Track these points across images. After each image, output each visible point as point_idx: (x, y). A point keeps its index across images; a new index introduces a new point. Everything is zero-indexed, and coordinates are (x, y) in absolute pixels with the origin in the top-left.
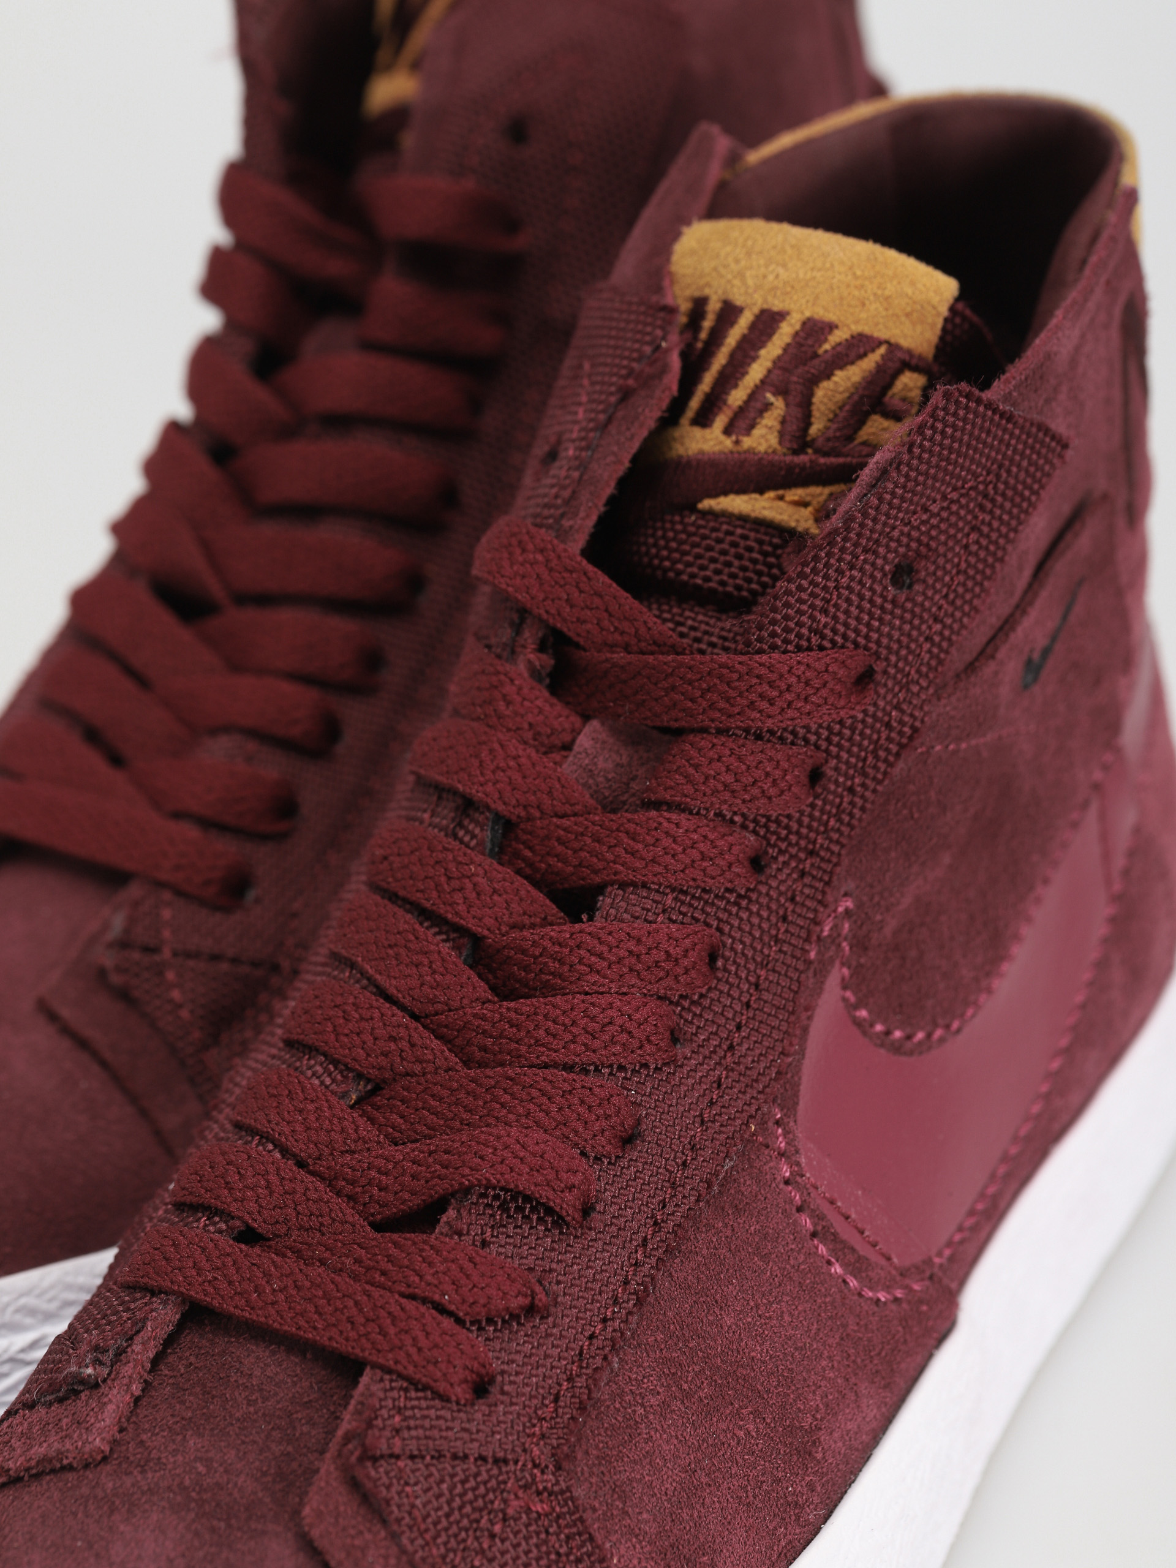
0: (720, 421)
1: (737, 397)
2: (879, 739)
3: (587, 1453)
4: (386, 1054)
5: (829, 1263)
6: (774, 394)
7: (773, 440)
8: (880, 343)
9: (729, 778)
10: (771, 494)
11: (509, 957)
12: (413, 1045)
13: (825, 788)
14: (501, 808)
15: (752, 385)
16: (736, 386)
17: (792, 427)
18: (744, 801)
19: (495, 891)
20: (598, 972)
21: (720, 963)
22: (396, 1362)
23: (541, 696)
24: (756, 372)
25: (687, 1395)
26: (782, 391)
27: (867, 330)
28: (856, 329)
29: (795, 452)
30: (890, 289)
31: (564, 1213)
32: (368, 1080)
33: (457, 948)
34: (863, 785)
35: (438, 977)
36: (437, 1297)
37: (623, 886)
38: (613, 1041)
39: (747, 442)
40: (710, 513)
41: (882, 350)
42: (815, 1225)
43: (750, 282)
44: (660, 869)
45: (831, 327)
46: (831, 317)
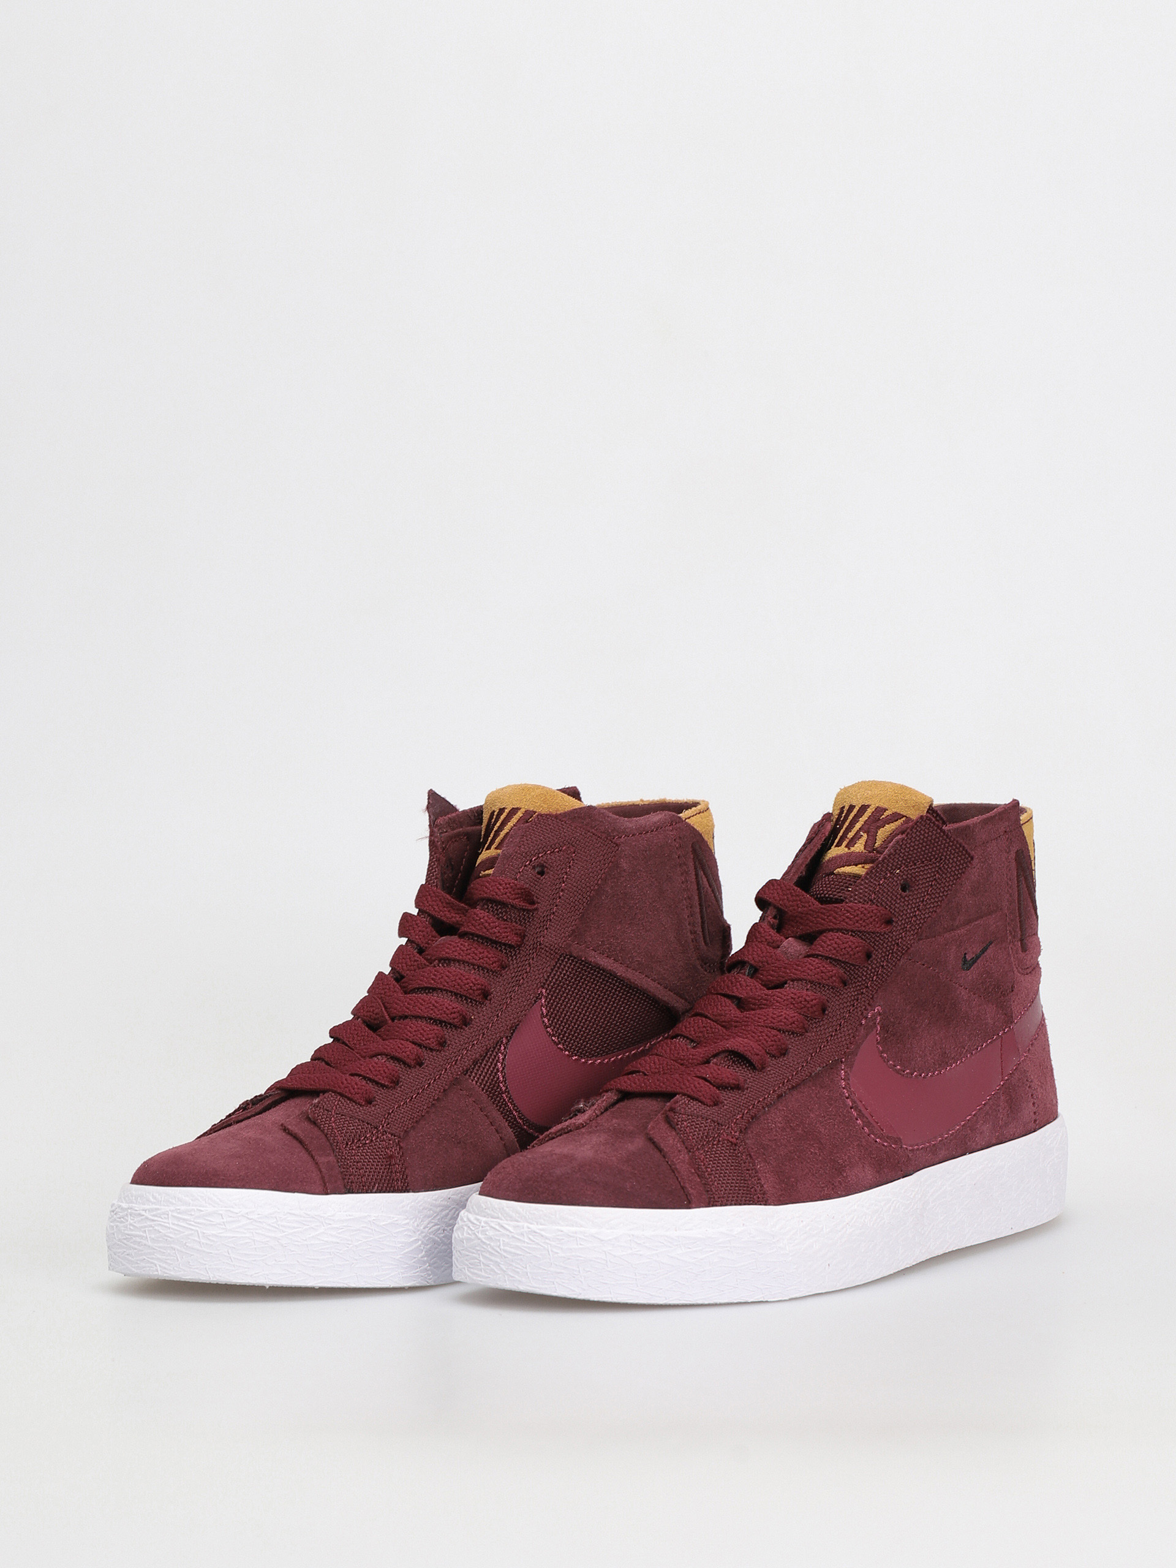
0: (845, 843)
1: (851, 835)
2: (894, 949)
3: (752, 1132)
4: (701, 1032)
5: (857, 1119)
6: (863, 833)
7: (862, 848)
8: (903, 816)
9: (836, 946)
10: (860, 866)
11: (749, 1001)
12: (711, 1028)
13: (872, 962)
14: (752, 962)
15: (856, 830)
16: (851, 831)
17: (870, 842)
18: (841, 955)
19: (747, 986)
20: (779, 1003)
21: (826, 1012)
22: (687, 1091)
23: (773, 932)
24: (858, 826)
25: (792, 1129)
26: (867, 832)
27: (898, 811)
28: (894, 810)
29: (870, 852)
30: (907, 797)
31: (756, 1066)
32: (695, 1042)
33: (733, 1002)
34: (887, 965)
35: (723, 1008)
36: (704, 1076)
37: (793, 981)
38: (781, 1021)
39: (852, 849)
40: (839, 874)
41: (904, 819)
42: (852, 1104)
43: (858, 797)
44: (805, 974)
45: (886, 810)
46: (885, 806)
